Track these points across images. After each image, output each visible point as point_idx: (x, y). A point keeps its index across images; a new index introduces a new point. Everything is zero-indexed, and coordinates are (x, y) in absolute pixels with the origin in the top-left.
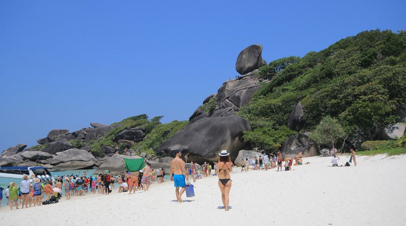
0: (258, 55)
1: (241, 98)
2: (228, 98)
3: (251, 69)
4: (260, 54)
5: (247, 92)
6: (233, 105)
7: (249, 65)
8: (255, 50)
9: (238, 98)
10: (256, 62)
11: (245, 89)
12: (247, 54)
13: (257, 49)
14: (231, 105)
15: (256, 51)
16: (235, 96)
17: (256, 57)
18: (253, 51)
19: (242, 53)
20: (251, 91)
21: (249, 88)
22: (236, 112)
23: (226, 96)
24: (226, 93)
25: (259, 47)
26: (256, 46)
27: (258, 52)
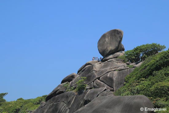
0: (119, 39)
1: (114, 79)
2: (99, 78)
3: (112, 52)
4: (121, 39)
5: (119, 74)
6: (106, 86)
7: (111, 48)
8: (116, 34)
9: (111, 79)
10: (117, 45)
11: (115, 71)
12: (109, 38)
13: (118, 34)
14: (104, 85)
15: (118, 36)
16: (107, 77)
17: (117, 41)
18: (115, 35)
19: (104, 36)
20: (123, 73)
21: (120, 70)
22: (112, 92)
23: (97, 77)
24: (95, 74)
25: (120, 32)
26: (117, 30)
27: (120, 37)
